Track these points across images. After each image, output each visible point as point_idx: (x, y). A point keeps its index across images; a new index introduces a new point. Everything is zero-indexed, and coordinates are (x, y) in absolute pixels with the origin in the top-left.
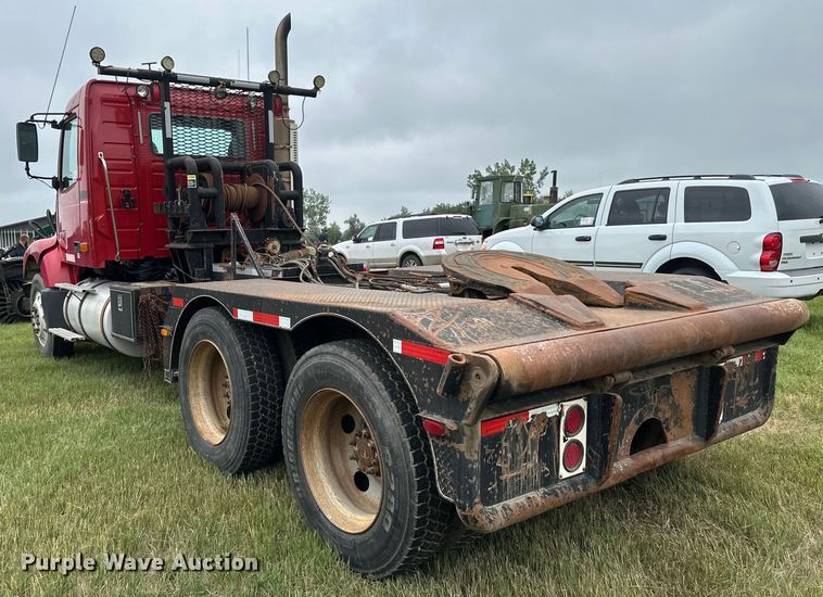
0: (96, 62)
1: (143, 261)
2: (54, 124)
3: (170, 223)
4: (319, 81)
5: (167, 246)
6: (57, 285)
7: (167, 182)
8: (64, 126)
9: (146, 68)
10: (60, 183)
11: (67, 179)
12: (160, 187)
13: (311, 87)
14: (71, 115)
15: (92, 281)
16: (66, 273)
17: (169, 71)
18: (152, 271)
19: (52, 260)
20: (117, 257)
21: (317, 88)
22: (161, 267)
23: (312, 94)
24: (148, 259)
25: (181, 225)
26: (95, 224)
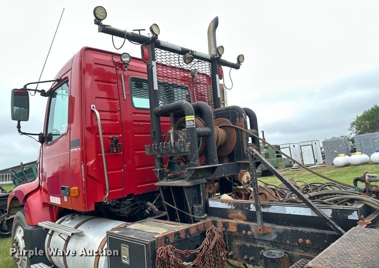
0: (98, 21)
1: (125, 199)
2: (43, 93)
3: (157, 163)
4: (240, 59)
5: (157, 184)
6: (40, 224)
8: (51, 94)
10: (45, 138)
11: (51, 135)
13: (235, 62)
14: (61, 82)
15: (72, 218)
16: (47, 212)
17: (157, 36)
18: (132, 207)
19: (35, 201)
20: (105, 199)
21: (239, 62)
22: (139, 202)
23: (236, 67)
24: (130, 196)
26: (87, 168)
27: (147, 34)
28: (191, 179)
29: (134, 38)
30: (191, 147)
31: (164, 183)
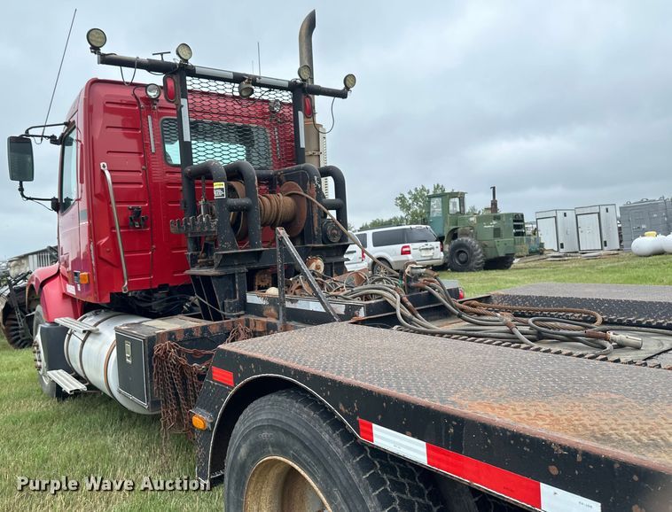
0: (95, 49)
1: (155, 291)
2: (53, 140)
3: (190, 245)
4: (350, 81)
5: (187, 272)
6: (57, 320)
7: (185, 196)
8: (64, 141)
9: (158, 58)
10: (60, 205)
11: (68, 200)
12: (178, 202)
13: (341, 87)
14: (70, 125)
15: (96, 314)
16: (68, 306)
17: (187, 61)
18: (168, 301)
19: (52, 292)
20: (125, 288)
21: (347, 88)
22: (178, 296)
23: (342, 95)
24: (162, 287)
25: (205, 246)
26: (97, 248)
27: (172, 58)
28: (219, 267)
29: (151, 67)
30: (218, 226)
31: (195, 271)
